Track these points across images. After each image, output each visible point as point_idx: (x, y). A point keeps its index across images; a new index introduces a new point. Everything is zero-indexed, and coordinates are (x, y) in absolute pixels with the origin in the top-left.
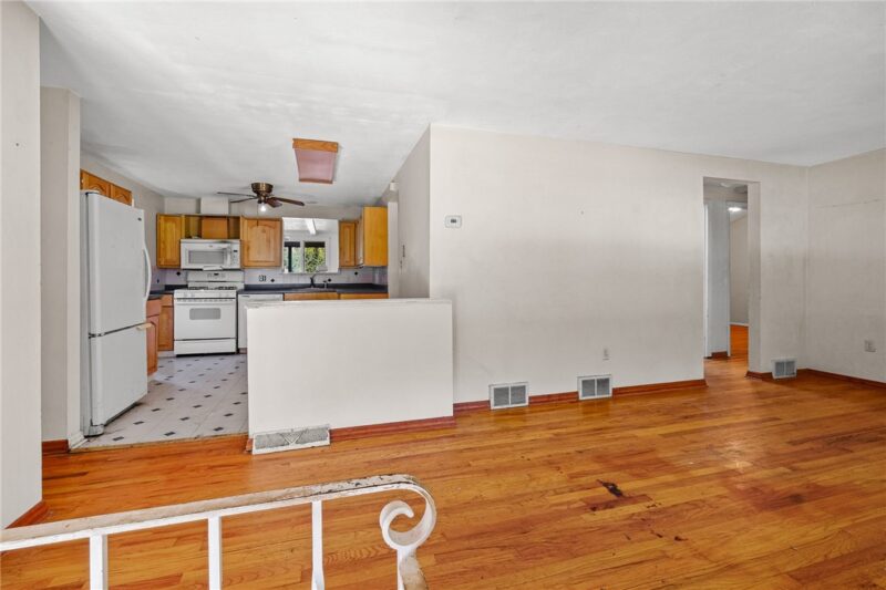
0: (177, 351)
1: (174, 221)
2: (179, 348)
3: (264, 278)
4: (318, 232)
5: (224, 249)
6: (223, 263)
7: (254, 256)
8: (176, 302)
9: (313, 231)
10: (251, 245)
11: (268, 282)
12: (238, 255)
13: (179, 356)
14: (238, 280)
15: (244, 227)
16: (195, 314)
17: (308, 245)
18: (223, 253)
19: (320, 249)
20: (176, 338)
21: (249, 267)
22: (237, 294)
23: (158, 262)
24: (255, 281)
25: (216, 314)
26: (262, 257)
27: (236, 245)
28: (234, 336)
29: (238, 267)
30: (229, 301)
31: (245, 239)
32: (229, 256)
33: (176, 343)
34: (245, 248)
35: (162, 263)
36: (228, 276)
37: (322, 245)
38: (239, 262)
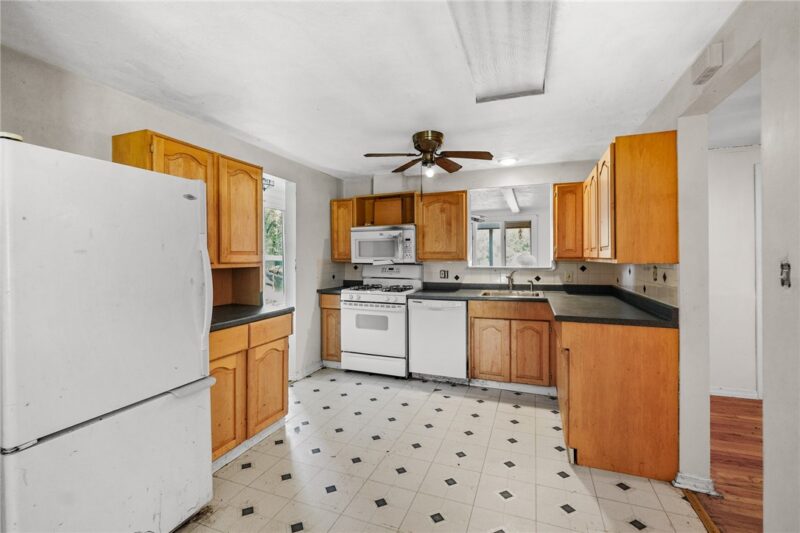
0: (344, 365)
1: (347, 207)
2: (347, 362)
3: (446, 274)
4: (522, 210)
5: (395, 237)
6: (393, 255)
7: (431, 246)
8: (343, 306)
9: (515, 208)
10: (426, 230)
11: (451, 280)
12: (412, 244)
13: (348, 371)
14: (414, 278)
15: (419, 206)
16: (362, 322)
17: (511, 225)
18: (394, 241)
19: (526, 231)
20: (343, 348)
21: (425, 260)
22: (408, 297)
23: (332, 255)
24: (436, 279)
25: (382, 323)
26: (439, 247)
27: (410, 232)
28: (403, 355)
29: (413, 260)
30: (397, 308)
31: (420, 223)
32: (400, 247)
33: (343, 354)
34: (421, 235)
35: (336, 256)
36: (404, 272)
37: (528, 225)
38: (413, 254)
